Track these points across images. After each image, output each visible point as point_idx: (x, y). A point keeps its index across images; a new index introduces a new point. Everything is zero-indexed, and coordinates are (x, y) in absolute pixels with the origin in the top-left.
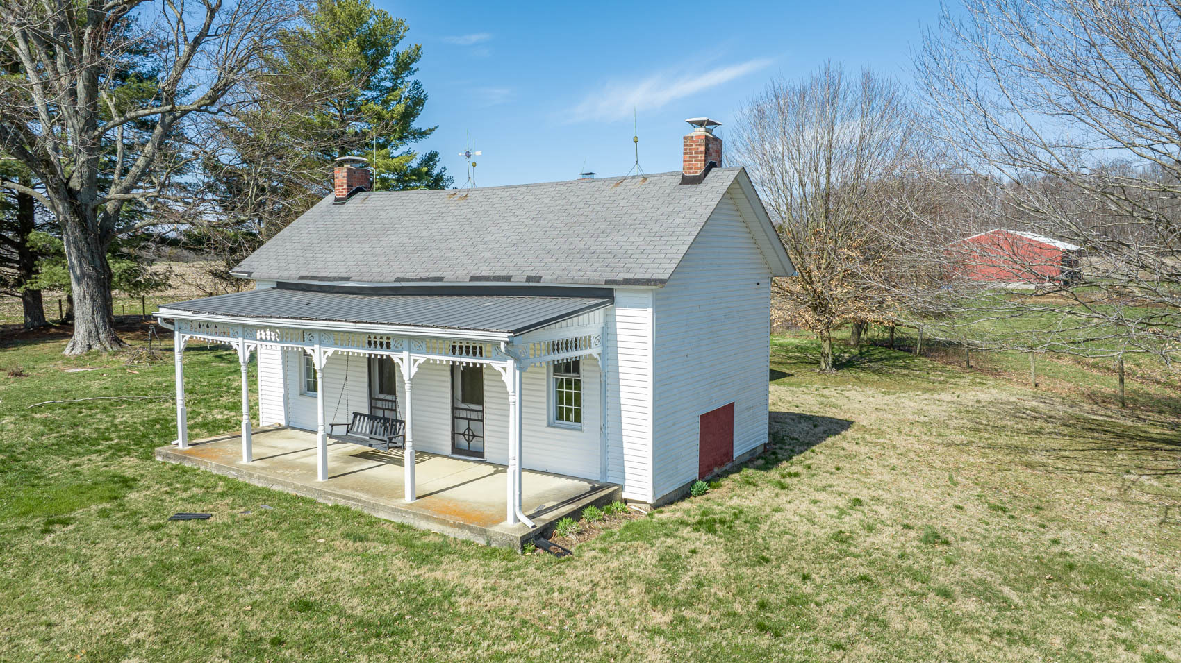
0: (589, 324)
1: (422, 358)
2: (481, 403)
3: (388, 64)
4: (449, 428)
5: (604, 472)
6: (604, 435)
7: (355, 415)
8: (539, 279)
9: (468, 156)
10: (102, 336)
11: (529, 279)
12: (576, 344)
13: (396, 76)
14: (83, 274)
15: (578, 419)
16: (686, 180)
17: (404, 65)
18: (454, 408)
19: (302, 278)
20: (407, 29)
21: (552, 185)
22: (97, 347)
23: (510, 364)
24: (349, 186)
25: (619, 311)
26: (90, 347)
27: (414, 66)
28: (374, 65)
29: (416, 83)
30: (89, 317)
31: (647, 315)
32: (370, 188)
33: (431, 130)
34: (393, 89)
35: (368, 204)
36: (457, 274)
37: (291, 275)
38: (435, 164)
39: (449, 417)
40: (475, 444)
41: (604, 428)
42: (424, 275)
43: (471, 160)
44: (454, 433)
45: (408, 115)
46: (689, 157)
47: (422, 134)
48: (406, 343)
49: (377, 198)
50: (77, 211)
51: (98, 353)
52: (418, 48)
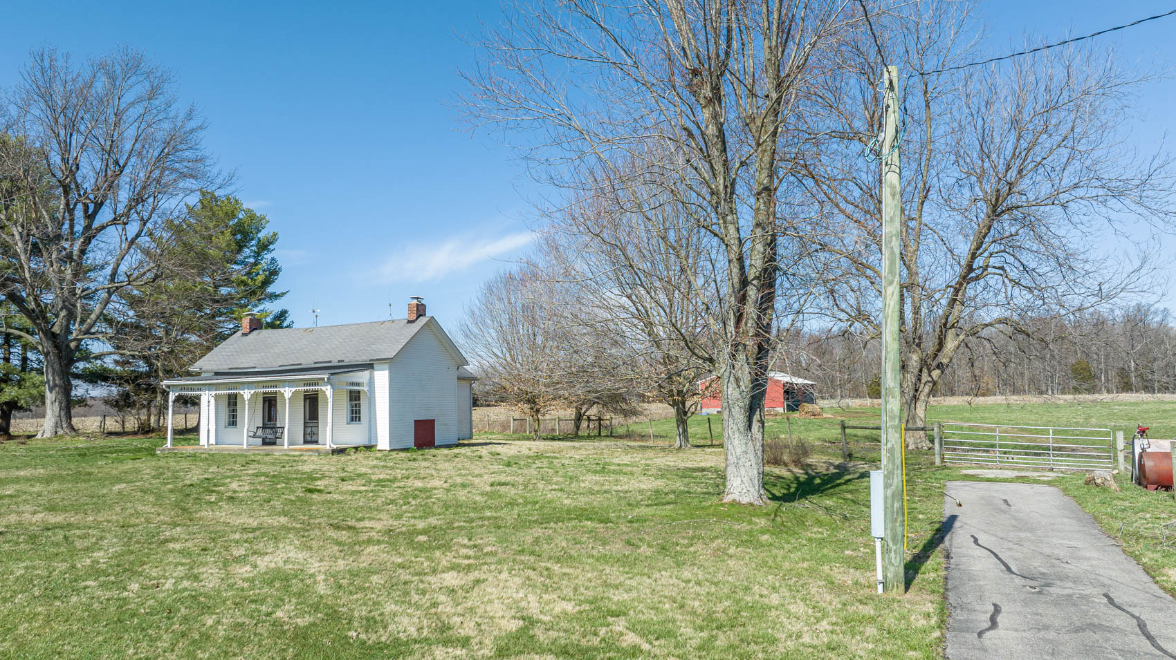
0: (363, 376)
1: (293, 389)
2: (317, 419)
3: (252, 246)
4: (302, 432)
5: (370, 440)
6: (370, 425)
7: (258, 428)
8: (343, 361)
9: (314, 312)
10: (64, 426)
11: (339, 361)
12: (358, 384)
13: (257, 254)
14: (55, 385)
15: (359, 420)
16: (409, 322)
17: (264, 246)
18: (305, 423)
19: (230, 369)
20: (267, 222)
21: (353, 325)
22: (60, 432)
23: (329, 387)
24: (250, 327)
25: (375, 373)
26: (56, 432)
27: (271, 247)
28: (240, 247)
29: (273, 259)
30: (57, 414)
31: (386, 373)
32: (261, 328)
33: (284, 294)
34: (256, 264)
35: (261, 335)
36: (307, 361)
37: (224, 368)
38: (285, 319)
39: (303, 427)
40: (314, 438)
41: (370, 421)
42: (292, 363)
43: (315, 314)
44: (304, 434)
45: (267, 282)
46: (411, 312)
47: (274, 297)
48: (287, 383)
49: (266, 333)
50: (56, 346)
51: (62, 437)
52: (275, 235)
